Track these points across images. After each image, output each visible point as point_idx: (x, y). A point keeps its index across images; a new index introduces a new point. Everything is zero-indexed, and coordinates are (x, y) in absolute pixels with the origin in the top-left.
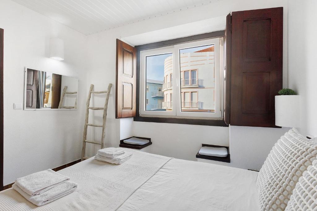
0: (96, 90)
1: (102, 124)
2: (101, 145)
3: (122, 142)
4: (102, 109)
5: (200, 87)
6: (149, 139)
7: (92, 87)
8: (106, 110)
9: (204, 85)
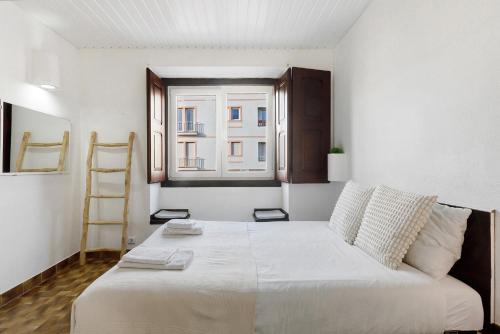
0: (101, 140)
1: (123, 194)
2: (122, 226)
3: (153, 217)
4: (123, 170)
5: (199, 135)
6: (187, 211)
7: (94, 136)
8: (129, 172)
9: (205, 133)
